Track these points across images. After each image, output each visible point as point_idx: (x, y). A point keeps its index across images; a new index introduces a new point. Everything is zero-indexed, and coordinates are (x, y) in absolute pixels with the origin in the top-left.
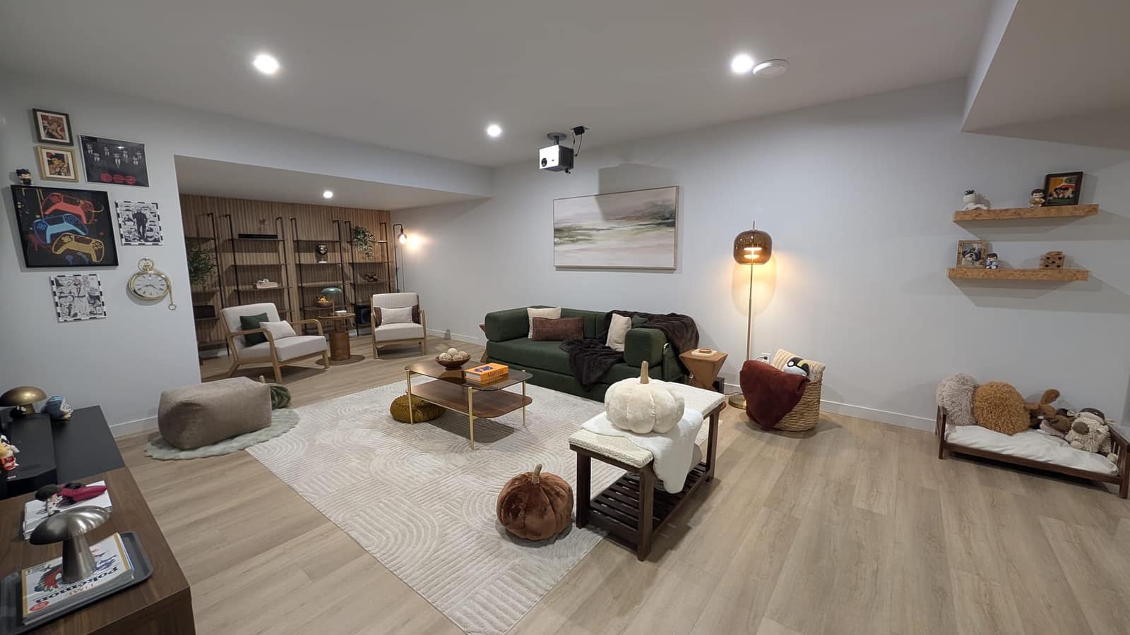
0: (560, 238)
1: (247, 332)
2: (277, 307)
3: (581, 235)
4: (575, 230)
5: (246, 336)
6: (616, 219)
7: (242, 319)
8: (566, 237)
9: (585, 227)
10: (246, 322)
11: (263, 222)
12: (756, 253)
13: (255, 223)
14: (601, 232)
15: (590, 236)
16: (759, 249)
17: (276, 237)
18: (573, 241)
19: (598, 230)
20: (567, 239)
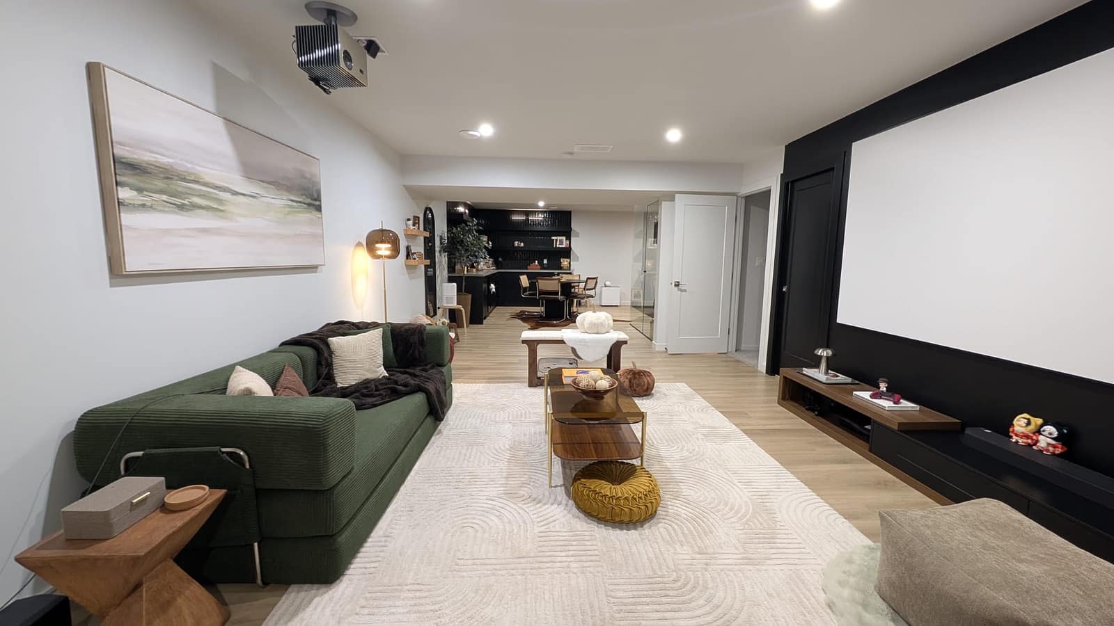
0: (140, 190)
3: (199, 196)
4: (184, 180)
6: (263, 182)
8: (161, 192)
9: (207, 179)
12: (386, 249)
14: (241, 198)
15: (220, 201)
16: (389, 246)
18: (181, 207)
19: (235, 193)
20: (164, 197)
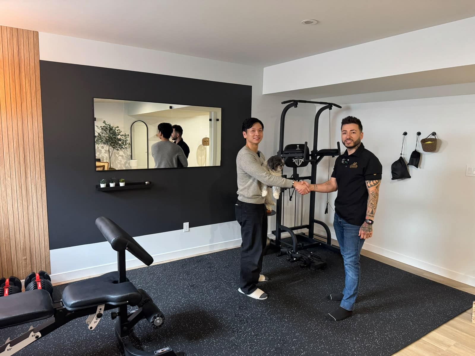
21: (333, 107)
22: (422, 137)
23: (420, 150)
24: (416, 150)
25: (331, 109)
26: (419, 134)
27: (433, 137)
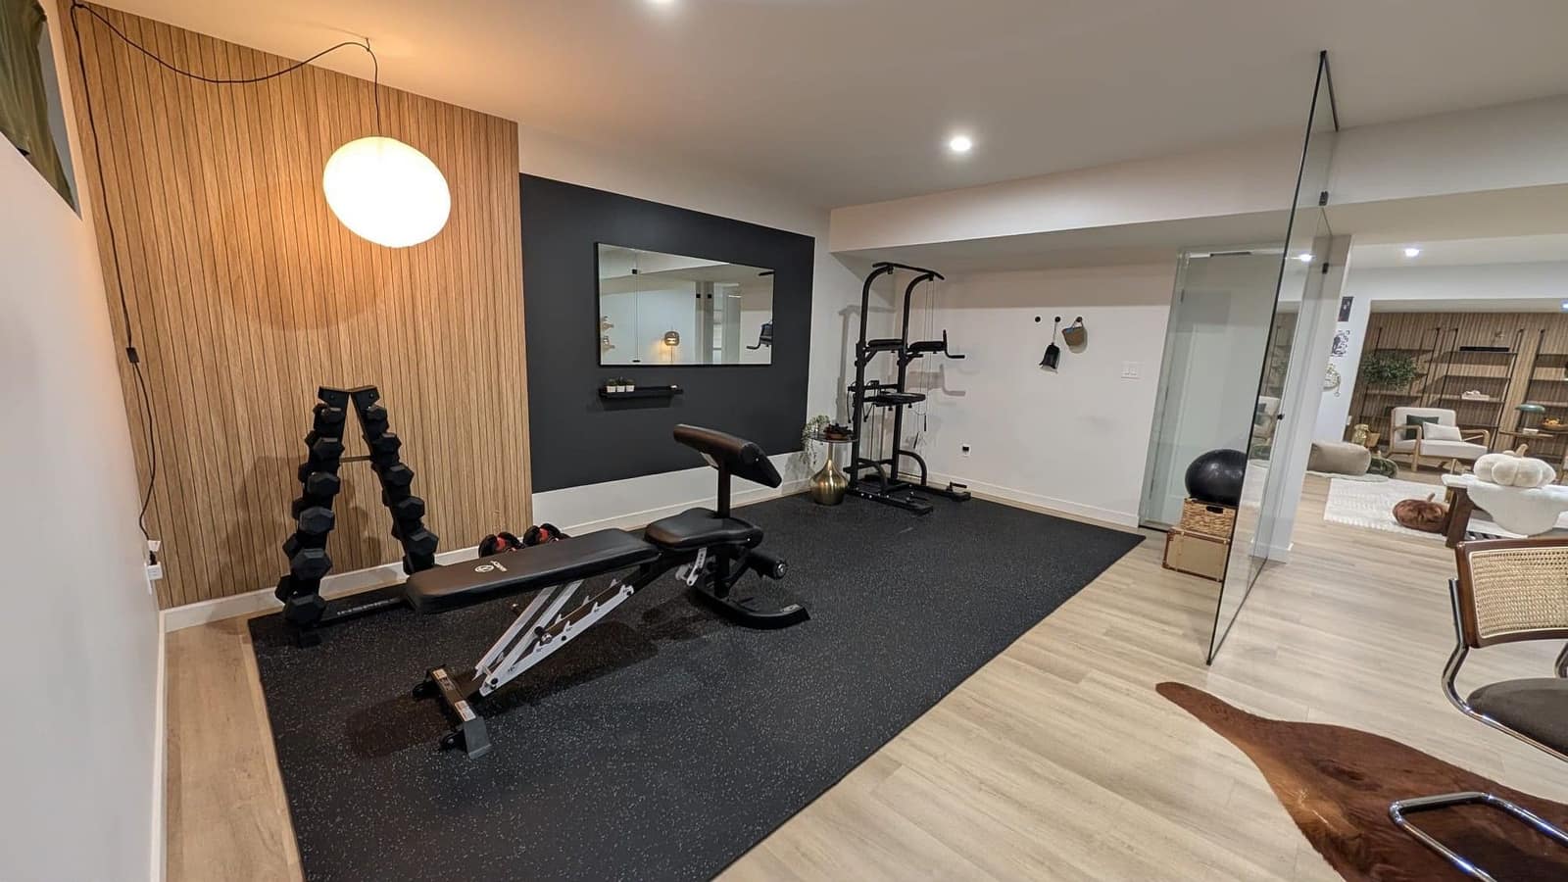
1: (1410, 427)
2: (1457, 417)
5: (1408, 430)
7: (1408, 417)
10: (1410, 420)
11: (1497, 335)
13: (1490, 334)
17: (1507, 349)
21: (935, 278)
22: (1062, 326)
23: (1061, 343)
24: (1053, 344)
25: (931, 280)
26: (1058, 319)
27: (1079, 325)
